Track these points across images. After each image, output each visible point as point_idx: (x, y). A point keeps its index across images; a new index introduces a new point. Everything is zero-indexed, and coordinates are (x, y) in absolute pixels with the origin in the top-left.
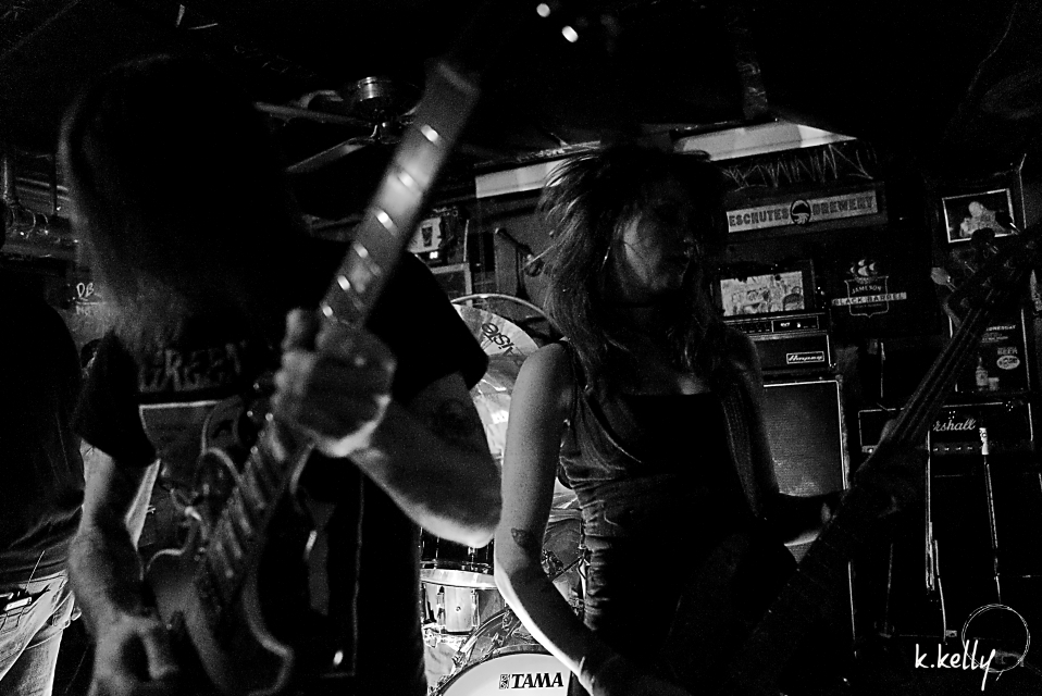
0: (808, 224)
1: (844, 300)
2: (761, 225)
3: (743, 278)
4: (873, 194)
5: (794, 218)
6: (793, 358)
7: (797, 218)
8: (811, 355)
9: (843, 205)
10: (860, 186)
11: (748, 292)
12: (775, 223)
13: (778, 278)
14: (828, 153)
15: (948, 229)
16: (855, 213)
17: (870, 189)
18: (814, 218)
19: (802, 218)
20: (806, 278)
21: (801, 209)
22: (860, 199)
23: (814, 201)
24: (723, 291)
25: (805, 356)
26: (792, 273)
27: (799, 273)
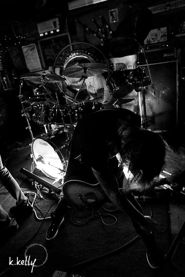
0: (170, 10)
1: (178, 35)
2: (155, 12)
6: (166, 55)
7: (167, 9)
8: (170, 54)
13: (160, 30)
18: (172, 8)
20: (168, 29)
21: (168, 5)
23: (172, 2)
26: (164, 28)
27: (166, 28)
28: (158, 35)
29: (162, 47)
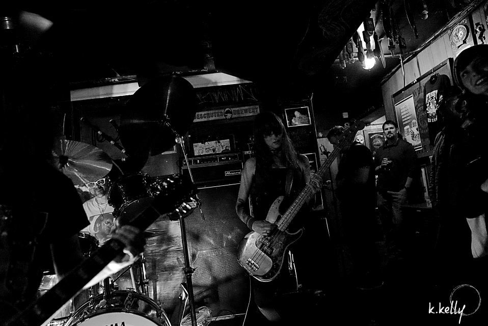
0: (231, 119)
1: (248, 152)
2: (211, 119)
3: (203, 143)
4: (258, 107)
5: (225, 116)
6: (228, 173)
7: (227, 116)
8: (235, 172)
9: (246, 111)
10: (253, 103)
11: (206, 149)
12: (217, 118)
13: (219, 142)
14: (239, 89)
15: (288, 122)
16: (251, 114)
17: (257, 105)
18: (234, 116)
19: (229, 116)
20: (231, 142)
21: (228, 112)
22: (253, 109)
23: (234, 109)
24: (195, 149)
25: (233, 172)
26: (225, 140)
27: (228, 140)
28: (217, 150)
29: (221, 160)
